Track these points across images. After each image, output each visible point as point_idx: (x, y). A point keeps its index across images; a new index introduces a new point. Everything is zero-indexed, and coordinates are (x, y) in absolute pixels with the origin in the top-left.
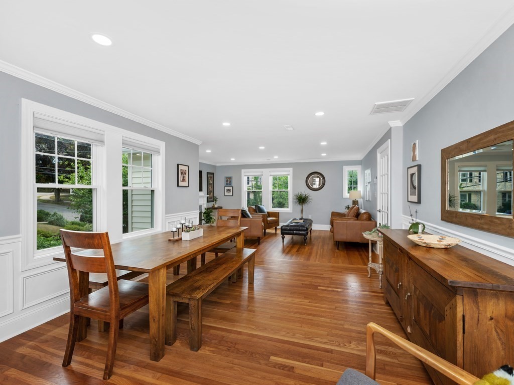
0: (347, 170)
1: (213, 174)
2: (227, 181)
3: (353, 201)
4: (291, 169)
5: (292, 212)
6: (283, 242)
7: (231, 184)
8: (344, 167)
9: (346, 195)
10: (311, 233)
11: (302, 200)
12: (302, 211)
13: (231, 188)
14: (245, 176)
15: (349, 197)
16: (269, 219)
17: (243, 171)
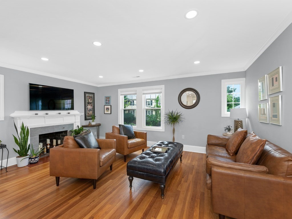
0: (226, 84)
1: (94, 94)
2: (106, 100)
3: (235, 121)
4: (163, 86)
5: (164, 131)
6: (131, 186)
7: (109, 103)
8: (222, 81)
9: (225, 113)
10: (181, 160)
11: (173, 119)
12: (174, 131)
13: (109, 107)
14: (121, 95)
15: (229, 116)
16: (131, 141)
17: (119, 90)
